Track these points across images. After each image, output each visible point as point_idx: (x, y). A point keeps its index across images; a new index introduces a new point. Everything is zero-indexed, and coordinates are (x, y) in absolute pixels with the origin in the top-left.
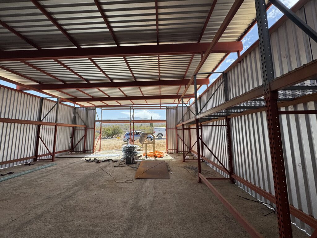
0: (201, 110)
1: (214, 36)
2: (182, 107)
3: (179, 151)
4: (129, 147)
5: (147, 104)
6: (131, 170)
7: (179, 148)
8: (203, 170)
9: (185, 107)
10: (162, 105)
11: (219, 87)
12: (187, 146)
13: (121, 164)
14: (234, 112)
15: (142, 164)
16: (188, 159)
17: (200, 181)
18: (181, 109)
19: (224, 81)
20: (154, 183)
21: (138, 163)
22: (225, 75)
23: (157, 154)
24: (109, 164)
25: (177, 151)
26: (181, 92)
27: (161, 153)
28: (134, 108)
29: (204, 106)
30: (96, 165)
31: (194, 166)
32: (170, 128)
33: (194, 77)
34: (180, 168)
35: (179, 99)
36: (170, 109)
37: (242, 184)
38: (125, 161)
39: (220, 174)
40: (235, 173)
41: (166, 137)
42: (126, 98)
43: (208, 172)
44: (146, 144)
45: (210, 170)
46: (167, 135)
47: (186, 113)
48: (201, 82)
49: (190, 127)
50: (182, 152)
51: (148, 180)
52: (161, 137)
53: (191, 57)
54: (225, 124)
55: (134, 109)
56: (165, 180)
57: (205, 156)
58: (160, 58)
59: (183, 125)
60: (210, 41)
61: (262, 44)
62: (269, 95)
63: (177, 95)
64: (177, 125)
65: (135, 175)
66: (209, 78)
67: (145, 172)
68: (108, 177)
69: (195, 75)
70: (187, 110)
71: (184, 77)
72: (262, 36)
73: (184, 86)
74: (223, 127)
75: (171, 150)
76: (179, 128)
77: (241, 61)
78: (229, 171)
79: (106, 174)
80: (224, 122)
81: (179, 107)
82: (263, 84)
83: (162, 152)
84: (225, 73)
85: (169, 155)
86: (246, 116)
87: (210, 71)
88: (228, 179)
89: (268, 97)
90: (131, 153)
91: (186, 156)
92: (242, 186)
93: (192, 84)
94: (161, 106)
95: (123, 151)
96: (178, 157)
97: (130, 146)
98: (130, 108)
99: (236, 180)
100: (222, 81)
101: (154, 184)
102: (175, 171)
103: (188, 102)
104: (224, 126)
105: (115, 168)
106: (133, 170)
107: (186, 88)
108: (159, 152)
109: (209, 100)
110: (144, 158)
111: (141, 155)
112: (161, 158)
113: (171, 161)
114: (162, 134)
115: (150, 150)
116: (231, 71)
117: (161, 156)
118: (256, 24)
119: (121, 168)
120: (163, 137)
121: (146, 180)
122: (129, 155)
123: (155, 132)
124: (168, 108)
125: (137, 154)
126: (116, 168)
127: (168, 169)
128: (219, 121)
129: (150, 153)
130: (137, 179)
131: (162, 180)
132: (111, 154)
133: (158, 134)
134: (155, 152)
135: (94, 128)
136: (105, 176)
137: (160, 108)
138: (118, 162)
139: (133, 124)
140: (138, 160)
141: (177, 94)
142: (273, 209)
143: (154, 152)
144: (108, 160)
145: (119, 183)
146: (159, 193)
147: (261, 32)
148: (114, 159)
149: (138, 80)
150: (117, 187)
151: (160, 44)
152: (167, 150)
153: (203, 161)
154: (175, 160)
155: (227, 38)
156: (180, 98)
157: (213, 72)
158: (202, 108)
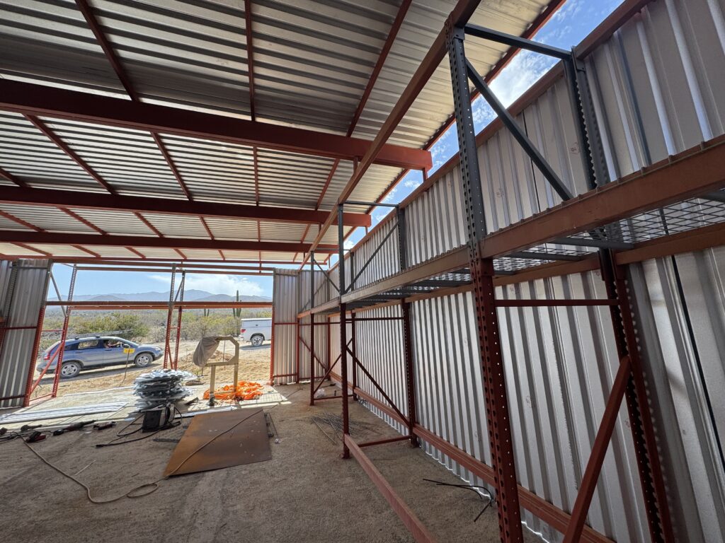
0: (354, 281)
1: (379, 129)
2: (312, 271)
3: (303, 377)
4: (159, 378)
5: (224, 261)
6: (158, 448)
7: (303, 370)
8: (354, 423)
9: (320, 273)
10: (263, 265)
11: (389, 236)
12: (322, 365)
13: (124, 433)
14: (418, 291)
15: (194, 427)
16: (323, 398)
17: (347, 455)
18: (308, 275)
19: (398, 224)
20: (224, 480)
21: (184, 422)
22: (401, 211)
23: (243, 391)
24: (79, 441)
25: (297, 377)
26: (311, 239)
27: (254, 387)
28: (184, 269)
29: (360, 274)
30: (25, 448)
31: (335, 413)
32: (281, 321)
33: (337, 208)
34: (301, 424)
35: (306, 254)
36: (284, 275)
37: (433, 448)
38: (141, 421)
39: (390, 426)
40: (418, 423)
41: (270, 342)
42: (161, 241)
43: (365, 427)
44: (214, 365)
45: (370, 420)
46: (273, 340)
47: (321, 286)
48: (355, 221)
49: (329, 319)
50: (308, 379)
51: (207, 474)
52: (260, 342)
53: (332, 163)
54: (400, 316)
55: (184, 273)
56: (256, 466)
57: (361, 386)
58: (259, 153)
59: (312, 315)
60: (371, 137)
61: (466, 163)
62: (479, 267)
63: (301, 243)
64: (299, 313)
65: (165, 465)
66: (371, 213)
67: (201, 450)
68: (64, 487)
69: (341, 205)
70: (323, 280)
71: (317, 205)
72: (464, 147)
73: (317, 226)
74: (396, 320)
75: (282, 376)
76: (303, 322)
77: (428, 189)
78: (408, 420)
79: (59, 478)
80: (398, 311)
81: (306, 271)
82: (468, 243)
83: (258, 382)
84: (400, 208)
85: (275, 391)
86: (439, 298)
87: (372, 200)
88: (406, 438)
89: (477, 270)
90: (164, 395)
91: (317, 390)
92: (432, 452)
93: (335, 223)
94: (260, 268)
95: (139, 390)
96: (297, 394)
97: (162, 376)
98: (171, 268)
99: (422, 440)
100: (394, 224)
101: (224, 485)
102: (289, 434)
103: (327, 262)
104: (398, 318)
105: (100, 450)
106: (163, 448)
107: (322, 231)
108: (251, 384)
109: (370, 260)
110: (204, 405)
111: (197, 399)
112: (254, 401)
113: (279, 407)
114: (262, 335)
115: (224, 382)
116: (412, 206)
117: (253, 395)
118: (455, 123)
119: (120, 447)
120: (264, 343)
121: (201, 474)
122: (157, 403)
123: (243, 330)
124: (278, 272)
125: (184, 397)
126: (104, 448)
127: (268, 431)
128: (389, 308)
129: (224, 389)
130: (171, 477)
131: (248, 467)
132: (95, 403)
133: (253, 336)
134: (238, 385)
135: (36, 324)
136: (54, 488)
137: (258, 271)
138: (112, 430)
139: (180, 311)
140: (183, 415)
141: (302, 241)
142: (488, 496)
143: (235, 386)
144: (81, 427)
145: (102, 503)
146: (235, 513)
147: (463, 140)
148: (100, 419)
149: (197, 199)
150: (94, 520)
151: (259, 120)
152: (272, 378)
153: (356, 399)
154: (289, 403)
155: (404, 139)
156: (307, 252)
157: (377, 203)
158: (355, 277)
